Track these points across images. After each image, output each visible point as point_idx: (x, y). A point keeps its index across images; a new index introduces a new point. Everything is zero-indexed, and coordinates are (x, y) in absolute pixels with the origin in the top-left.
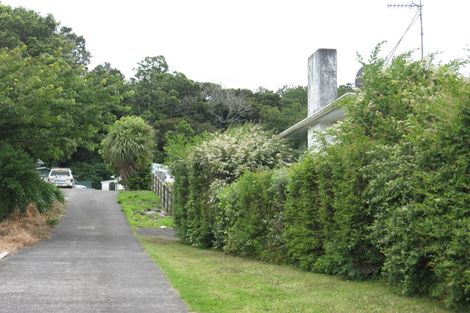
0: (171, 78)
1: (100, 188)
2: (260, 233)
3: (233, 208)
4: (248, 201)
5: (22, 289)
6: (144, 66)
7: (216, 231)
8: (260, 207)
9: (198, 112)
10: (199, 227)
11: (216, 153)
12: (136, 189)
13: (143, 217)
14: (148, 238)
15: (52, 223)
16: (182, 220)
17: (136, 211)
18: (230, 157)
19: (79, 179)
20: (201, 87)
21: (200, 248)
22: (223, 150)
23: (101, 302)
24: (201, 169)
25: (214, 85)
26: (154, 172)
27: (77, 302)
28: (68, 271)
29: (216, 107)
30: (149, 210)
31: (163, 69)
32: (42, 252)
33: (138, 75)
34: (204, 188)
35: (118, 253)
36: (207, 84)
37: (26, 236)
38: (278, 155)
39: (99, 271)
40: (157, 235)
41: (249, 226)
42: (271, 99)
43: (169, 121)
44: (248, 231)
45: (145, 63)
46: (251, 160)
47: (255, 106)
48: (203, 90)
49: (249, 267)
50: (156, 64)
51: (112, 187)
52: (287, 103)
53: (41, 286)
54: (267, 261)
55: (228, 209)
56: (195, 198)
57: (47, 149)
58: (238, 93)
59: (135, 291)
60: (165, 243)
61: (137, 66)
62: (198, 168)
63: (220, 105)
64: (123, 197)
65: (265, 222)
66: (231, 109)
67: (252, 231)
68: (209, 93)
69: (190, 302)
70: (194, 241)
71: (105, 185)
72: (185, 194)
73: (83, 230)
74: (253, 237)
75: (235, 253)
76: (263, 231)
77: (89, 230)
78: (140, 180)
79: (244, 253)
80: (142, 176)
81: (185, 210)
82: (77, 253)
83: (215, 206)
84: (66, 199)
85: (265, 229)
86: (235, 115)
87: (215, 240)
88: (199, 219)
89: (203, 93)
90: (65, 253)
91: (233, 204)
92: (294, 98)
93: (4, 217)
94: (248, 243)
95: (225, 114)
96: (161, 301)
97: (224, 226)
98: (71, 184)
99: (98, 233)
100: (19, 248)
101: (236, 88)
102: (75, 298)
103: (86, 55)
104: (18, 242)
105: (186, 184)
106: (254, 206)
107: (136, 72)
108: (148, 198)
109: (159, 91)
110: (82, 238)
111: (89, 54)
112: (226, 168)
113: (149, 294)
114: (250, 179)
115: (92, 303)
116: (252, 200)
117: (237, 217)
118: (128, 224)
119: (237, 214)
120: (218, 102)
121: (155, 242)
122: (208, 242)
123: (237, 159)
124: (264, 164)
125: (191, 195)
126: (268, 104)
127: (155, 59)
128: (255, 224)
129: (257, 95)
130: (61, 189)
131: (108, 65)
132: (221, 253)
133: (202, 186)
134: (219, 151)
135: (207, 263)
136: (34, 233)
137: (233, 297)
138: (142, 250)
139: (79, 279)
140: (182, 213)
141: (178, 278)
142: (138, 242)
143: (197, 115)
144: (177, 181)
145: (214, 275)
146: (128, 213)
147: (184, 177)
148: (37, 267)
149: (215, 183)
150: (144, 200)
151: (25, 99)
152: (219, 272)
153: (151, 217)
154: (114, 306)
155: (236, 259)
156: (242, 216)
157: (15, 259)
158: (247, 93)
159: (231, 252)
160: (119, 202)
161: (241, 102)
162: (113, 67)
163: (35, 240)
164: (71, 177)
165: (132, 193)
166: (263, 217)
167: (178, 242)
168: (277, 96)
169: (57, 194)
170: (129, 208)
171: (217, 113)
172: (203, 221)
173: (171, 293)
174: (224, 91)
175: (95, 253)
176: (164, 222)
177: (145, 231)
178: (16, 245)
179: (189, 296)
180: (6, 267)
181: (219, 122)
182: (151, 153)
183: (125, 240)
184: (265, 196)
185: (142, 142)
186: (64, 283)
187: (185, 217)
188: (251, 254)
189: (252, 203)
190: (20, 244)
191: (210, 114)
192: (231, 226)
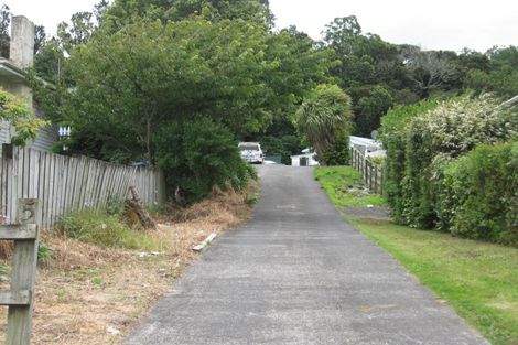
0: (364, 40)
1: (289, 163)
2: (498, 212)
3: (462, 185)
4: (482, 177)
5: (245, 273)
6: (335, 28)
7: (440, 210)
8: (497, 183)
9: (395, 79)
10: (418, 205)
11: (439, 123)
12: (334, 164)
13: (345, 195)
14: (357, 217)
15: (249, 202)
16: (397, 199)
17: (337, 189)
18: (455, 129)
19: (268, 154)
20: (398, 49)
21: (421, 229)
22: (447, 119)
23: (336, 288)
24: (421, 142)
25: (413, 47)
26: (352, 145)
27: (311, 288)
28: (287, 253)
29: (415, 71)
30: (351, 187)
31: (355, 30)
32: (249, 234)
33: (328, 39)
34: (424, 163)
35: (331, 235)
36: (404, 47)
37: (228, 216)
38: (507, 124)
39: (322, 255)
40: (366, 214)
41: (484, 205)
42: (478, 61)
43: (363, 88)
44: (482, 210)
45: (335, 25)
46: (479, 131)
47: (459, 70)
48: (400, 52)
49: (486, 250)
50: (348, 26)
51: (303, 162)
52: (496, 66)
53: (265, 271)
54: (506, 243)
55: (456, 186)
56: (413, 174)
57: (245, 121)
58: (439, 55)
59: (368, 276)
60: (376, 224)
61: (325, 29)
62: (417, 139)
63: (420, 70)
64: (320, 173)
65: (504, 200)
66: (433, 74)
67: (488, 211)
68: (406, 57)
69: (435, 288)
70: (412, 221)
71: (296, 160)
72: (400, 169)
73: (284, 210)
74: (489, 216)
75: (464, 235)
76: (500, 211)
77: (291, 210)
78: (336, 155)
79: (477, 235)
80: (339, 149)
81: (400, 187)
82: (288, 235)
83: (439, 183)
84: (259, 175)
85: (503, 208)
86: (437, 79)
87: (438, 220)
88: (417, 196)
89: (401, 56)
90: (275, 235)
91: (463, 180)
92: (504, 59)
93: (204, 196)
94: (483, 224)
95: (426, 79)
96: (401, 287)
97: (450, 205)
98: (260, 160)
99: (302, 213)
100: (223, 230)
101: (437, 50)
102: (307, 284)
103: (270, 17)
104: (221, 223)
105: (402, 158)
106: (489, 183)
107: (325, 35)
108: (349, 173)
109: (350, 56)
110: (286, 218)
111: (273, 16)
112: (452, 140)
113: (386, 280)
114: (484, 153)
115: (327, 289)
116: (486, 176)
117: (467, 196)
118: (331, 202)
119: (468, 191)
120: (418, 66)
121: (365, 222)
122: (429, 223)
123: (463, 130)
124: (493, 135)
125: (408, 171)
126: (475, 67)
127: (345, 19)
128: (491, 203)
129: (461, 57)
130: (253, 166)
131: (294, 28)
132: (446, 235)
133: (423, 160)
134: (443, 120)
135: (437, 247)
136: (237, 214)
137: (483, 284)
138: (357, 231)
139: (303, 263)
140: (396, 190)
141: (412, 262)
142: (348, 222)
143: (393, 81)
144: (390, 155)
145: (450, 259)
146: (329, 191)
147: (399, 151)
148: (253, 250)
149: (439, 157)
150: (343, 176)
151: (226, 68)
152: (454, 256)
153: (354, 195)
154: (351, 292)
155: (467, 241)
156: (474, 193)
157: (225, 242)
158: (451, 55)
159: (460, 234)
160: (317, 179)
161: (443, 65)
162: (299, 30)
163: (237, 220)
164: (260, 152)
165: (330, 169)
166: (501, 195)
167: (391, 222)
168: (484, 57)
169: (250, 170)
170: (329, 185)
171: (416, 78)
172: (423, 201)
173: (409, 279)
174: (423, 54)
175: (307, 234)
176: (369, 201)
177: (352, 211)
178: (221, 226)
179: (432, 282)
180: (220, 250)
181: (419, 88)
182: (349, 124)
183: (332, 220)
184: (504, 171)
185: (338, 113)
186: (288, 267)
187: (400, 195)
188: (486, 235)
189: (487, 179)
190: (225, 226)
191: (409, 80)
192: (459, 205)
